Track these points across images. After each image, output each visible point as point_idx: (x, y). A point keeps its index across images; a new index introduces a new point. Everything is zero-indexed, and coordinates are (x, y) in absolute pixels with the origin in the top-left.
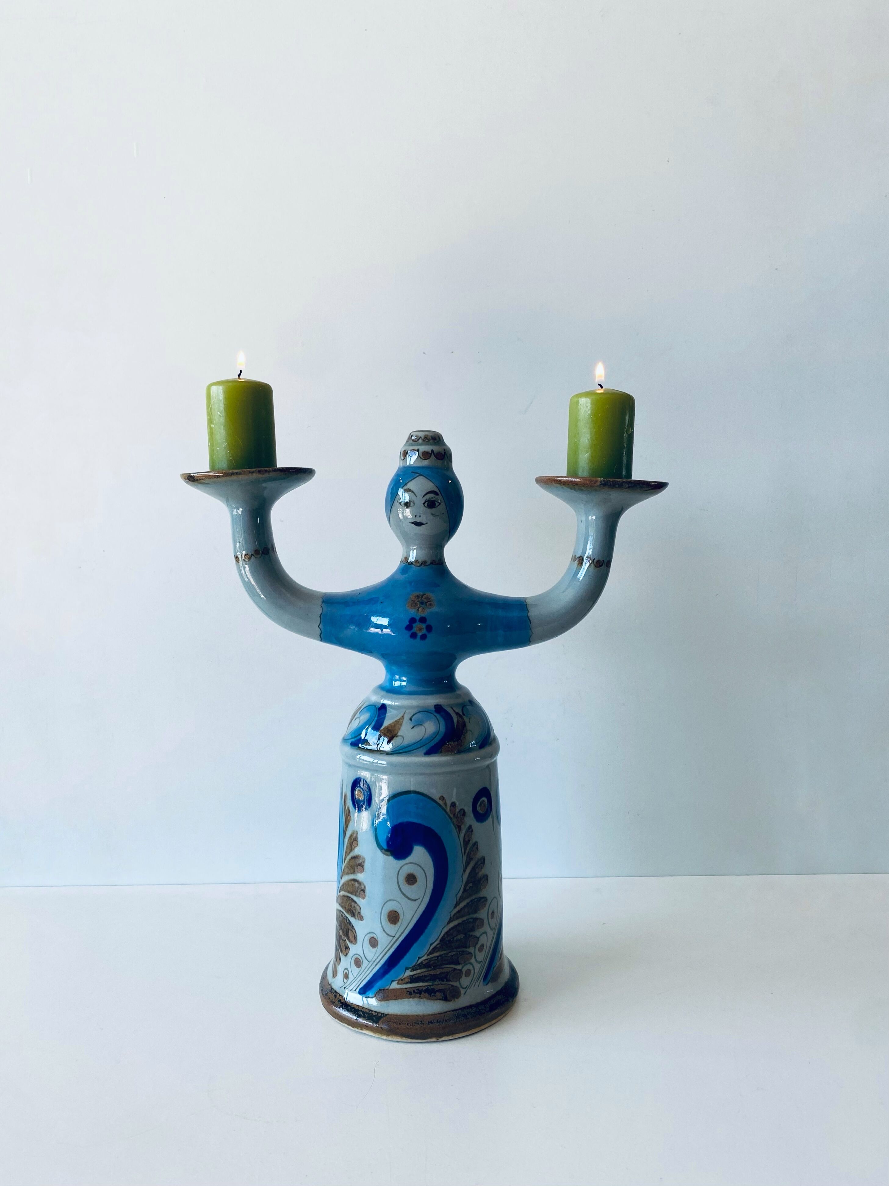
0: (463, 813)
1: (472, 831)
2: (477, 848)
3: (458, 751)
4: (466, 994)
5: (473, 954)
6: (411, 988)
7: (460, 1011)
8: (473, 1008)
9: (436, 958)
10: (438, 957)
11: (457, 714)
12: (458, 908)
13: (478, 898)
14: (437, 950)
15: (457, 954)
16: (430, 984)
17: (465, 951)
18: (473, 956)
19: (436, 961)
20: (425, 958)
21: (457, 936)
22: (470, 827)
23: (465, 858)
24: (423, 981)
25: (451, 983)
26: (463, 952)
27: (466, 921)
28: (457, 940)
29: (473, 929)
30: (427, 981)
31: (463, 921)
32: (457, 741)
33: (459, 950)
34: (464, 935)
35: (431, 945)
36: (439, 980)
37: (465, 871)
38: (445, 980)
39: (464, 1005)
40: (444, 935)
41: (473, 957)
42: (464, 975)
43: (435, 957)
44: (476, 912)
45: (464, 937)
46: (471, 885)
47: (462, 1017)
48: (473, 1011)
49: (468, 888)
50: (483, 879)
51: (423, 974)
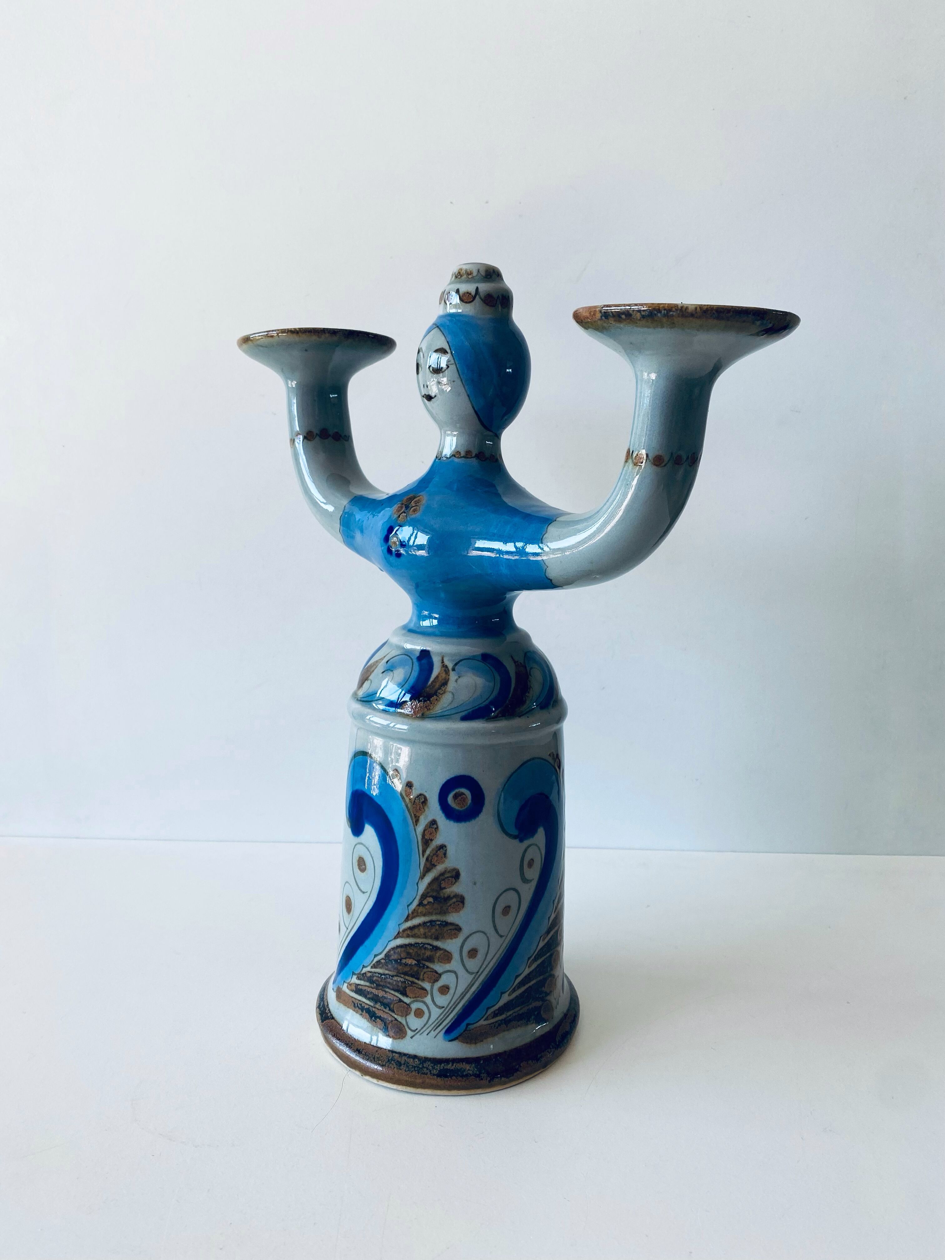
0: (422, 801)
1: (437, 828)
2: (445, 854)
3: (423, 714)
4: (414, 1038)
5: (429, 992)
6: (356, 999)
7: (397, 1055)
8: (416, 1060)
9: (379, 976)
10: (381, 975)
11: (445, 667)
12: (409, 924)
13: (442, 921)
14: (381, 965)
15: (405, 982)
16: (372, 1004)
17: (416, 983)
18: (429, 995)
19: (380, 980)
20: (369, 969)
21: (405, 958)
22: (434, 822)
23: (423, 861)
24: (365, 997)
25: (396, 1016)
26: (413, 982)
27: (421, 946)
28: (406, 965)
29: (430, 959)
30: (369, 999)
31: (416, 943)
32: (425, 701)
33: (407, 977)
34: (416, 962)
35: (376, 956)
36: (381, 1005)
37: (422, 877)
38: (388, 1009)
39: (406, 1051)
40: (389, 951)
41: (429, 997)
42: (412, 1013)
43: (379, 974)
44: (437, 939)
45: (415, 964)
46: (431, 900)
47: (395, 1064)
48: (414, 1065)
49: (425, 902)
50: (454, 900)
51: (366, 988)
